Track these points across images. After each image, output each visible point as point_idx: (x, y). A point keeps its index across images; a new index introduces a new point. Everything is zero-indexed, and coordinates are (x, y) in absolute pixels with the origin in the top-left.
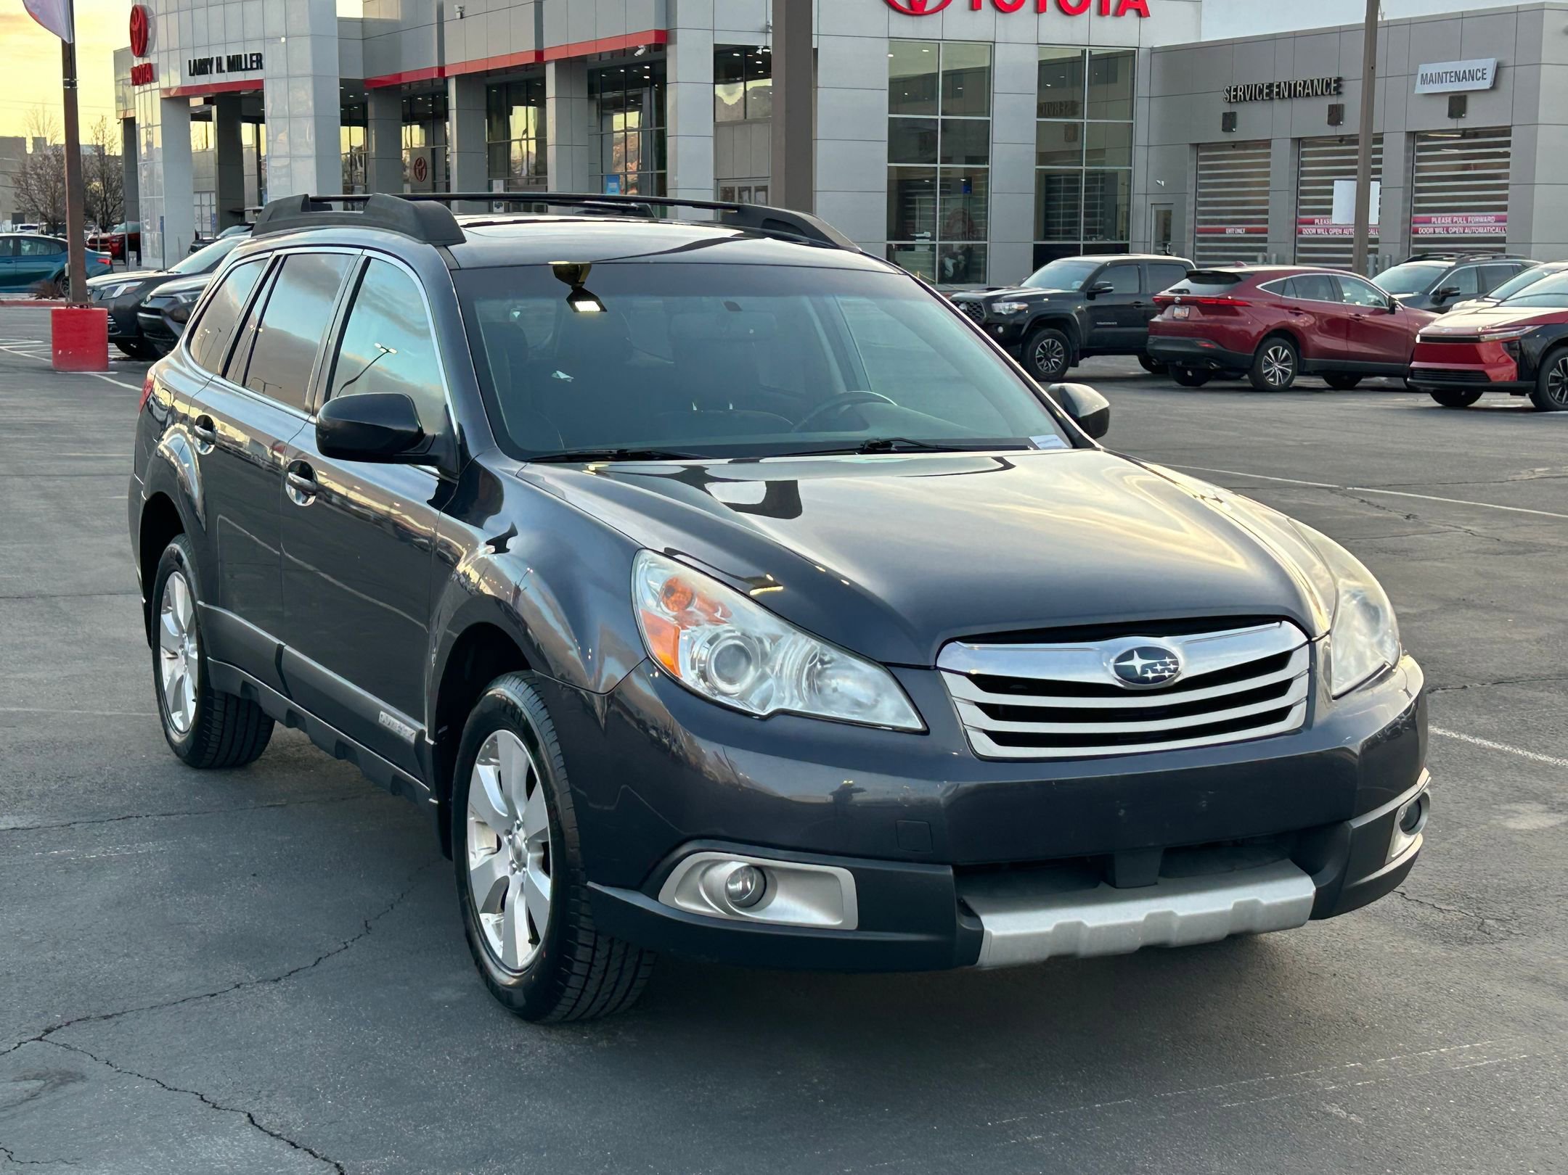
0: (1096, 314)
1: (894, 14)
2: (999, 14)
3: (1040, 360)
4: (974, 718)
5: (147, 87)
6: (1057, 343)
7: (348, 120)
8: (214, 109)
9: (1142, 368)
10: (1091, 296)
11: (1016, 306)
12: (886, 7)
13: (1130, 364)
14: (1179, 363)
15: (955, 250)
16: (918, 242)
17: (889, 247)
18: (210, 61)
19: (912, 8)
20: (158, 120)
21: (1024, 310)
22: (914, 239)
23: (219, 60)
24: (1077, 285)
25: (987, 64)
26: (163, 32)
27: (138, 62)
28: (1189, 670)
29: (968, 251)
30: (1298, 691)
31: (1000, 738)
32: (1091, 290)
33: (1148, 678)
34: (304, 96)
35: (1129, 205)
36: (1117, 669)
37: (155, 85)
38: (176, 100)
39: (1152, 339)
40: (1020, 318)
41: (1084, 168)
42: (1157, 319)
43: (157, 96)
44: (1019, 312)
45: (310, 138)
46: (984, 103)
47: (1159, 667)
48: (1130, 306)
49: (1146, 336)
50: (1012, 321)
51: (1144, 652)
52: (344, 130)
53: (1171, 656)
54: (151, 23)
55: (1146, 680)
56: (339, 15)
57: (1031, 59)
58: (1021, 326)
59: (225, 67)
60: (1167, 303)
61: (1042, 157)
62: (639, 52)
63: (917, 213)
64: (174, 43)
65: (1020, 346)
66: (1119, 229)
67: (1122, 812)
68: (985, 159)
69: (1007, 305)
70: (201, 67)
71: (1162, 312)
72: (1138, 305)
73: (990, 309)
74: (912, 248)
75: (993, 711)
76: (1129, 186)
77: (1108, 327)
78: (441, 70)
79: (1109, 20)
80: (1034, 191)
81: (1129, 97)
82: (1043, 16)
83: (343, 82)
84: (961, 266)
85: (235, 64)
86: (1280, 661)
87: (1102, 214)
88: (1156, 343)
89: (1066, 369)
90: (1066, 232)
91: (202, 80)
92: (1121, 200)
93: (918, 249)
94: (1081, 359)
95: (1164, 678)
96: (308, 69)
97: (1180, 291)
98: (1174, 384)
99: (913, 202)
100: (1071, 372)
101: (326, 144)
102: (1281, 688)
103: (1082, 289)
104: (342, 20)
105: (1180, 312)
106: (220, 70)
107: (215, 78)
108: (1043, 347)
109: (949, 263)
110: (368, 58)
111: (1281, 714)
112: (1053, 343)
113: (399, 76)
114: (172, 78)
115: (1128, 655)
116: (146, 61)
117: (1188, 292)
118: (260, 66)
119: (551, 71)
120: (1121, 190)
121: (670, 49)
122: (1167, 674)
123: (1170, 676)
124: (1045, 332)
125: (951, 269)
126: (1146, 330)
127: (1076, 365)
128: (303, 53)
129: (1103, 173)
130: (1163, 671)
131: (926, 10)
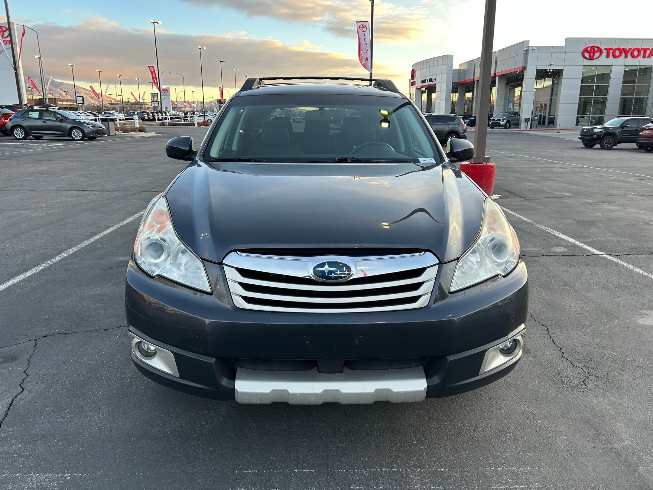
0: (623, 132)
1: (585, 60)
2: (614, 59)
3: (605, 144)
4: (236, 290)
5: (413, 86)
6: (611, 139)
7: (453, 92)
8: (427, 90)
9: (637, 147)
10: (623, 128)
11: (600, 130)
12: (583, 58)
13: (634, 146)
14: (645, 145)
15: (596, 118)
16: (585, 116)
17: (577, 117)
18: (426, 80)
19: (590, 58)
20: (415, 93)
21: (603, 131)
22: (584, 115)
23: (428, 79)
24: (619, 125)
25: (609, 72)
26: (417, 75)
27: (412, 81)
28: (356, 274)
29: (600, 117)
30: (427, 288)
31: (248, 300)
32: (623, 126)
33: (331, 277)
34: (444, 86)
35: (646, 106)
36: (314, 271)
37: (415, 86)
38: (419, 89)
39: (638, 139)
40: (601, 133)
41: (634, 97)
42: (640, 134)
43: (415, 88)
44: (601, 131)
45: (444, 95)
46: (608, 82)
47: (338, 272)
48: (634, 130)
49: (637, 138)
50: (598, 134)
51: (331, 264)
52: (452, 94)
53: (347, 266)
54: (415, 72)
55: (331, 278)
56: (453, 68)
57: (622, 70)
58: (601, 135)
59: (428, 81)
60: (644, 129)
61: (623, 94)
62: (518, 72)
63: (587, 109)
64: (419, 76)
65: (600, 140)
66: (643, 112)
67: (308, 342)
68: (607, 95)
69: (597, 130)
70: (424, 81)
71: (642, 132)
72: (636, 130)
73: (593, 131)
74: (583, 117)
75: (246, 287)
76: (647, 101)
77: (627, 135)
78: (474, 79)
79: (646, 59)
80: (619, 103)
81: (649, 78)
82: (626, 58)
83: (453, 83)
84: (597, 122)
85: (431, 80)
86: (418, 272)
87: (638, 109)
88: (639, 140)
89: (613, 147)
90: (628, 113)
91: (424, 84)
92: (644, 105)
93: (585, 117)
94: (618, 144)
95: (341, 277)
96: (445, 81)
97: (648, 126)
98: (644, 151)
99: (586, 106)
100: (614, 147)
101: (448, 97)
102: (416, 286)
103: (620, 126)
104: (454, 70)
105: (647, 132)
106: (428, 82)
107: (427, 84)
108: (607, 141)
109: (594, 121)
110: (459, 78)
111: (414, 299)
112: (610, 140)
113: (465, 81)
114: (418, 84)
115: (323, 265)
116: (414, 81)
117: (650, 126)
118: (436, 80)
119: (497, 78)
120: (645, 102)
121: (525, 71)
122: (343, 276)
123: (344, 277)
124: (608, 137)
125: (594, 122)
126: (637, 136)
127: (616, 146)
128: (444, 77)
129: (640, 98)
130: (341, 274)
131: (594, 58)
